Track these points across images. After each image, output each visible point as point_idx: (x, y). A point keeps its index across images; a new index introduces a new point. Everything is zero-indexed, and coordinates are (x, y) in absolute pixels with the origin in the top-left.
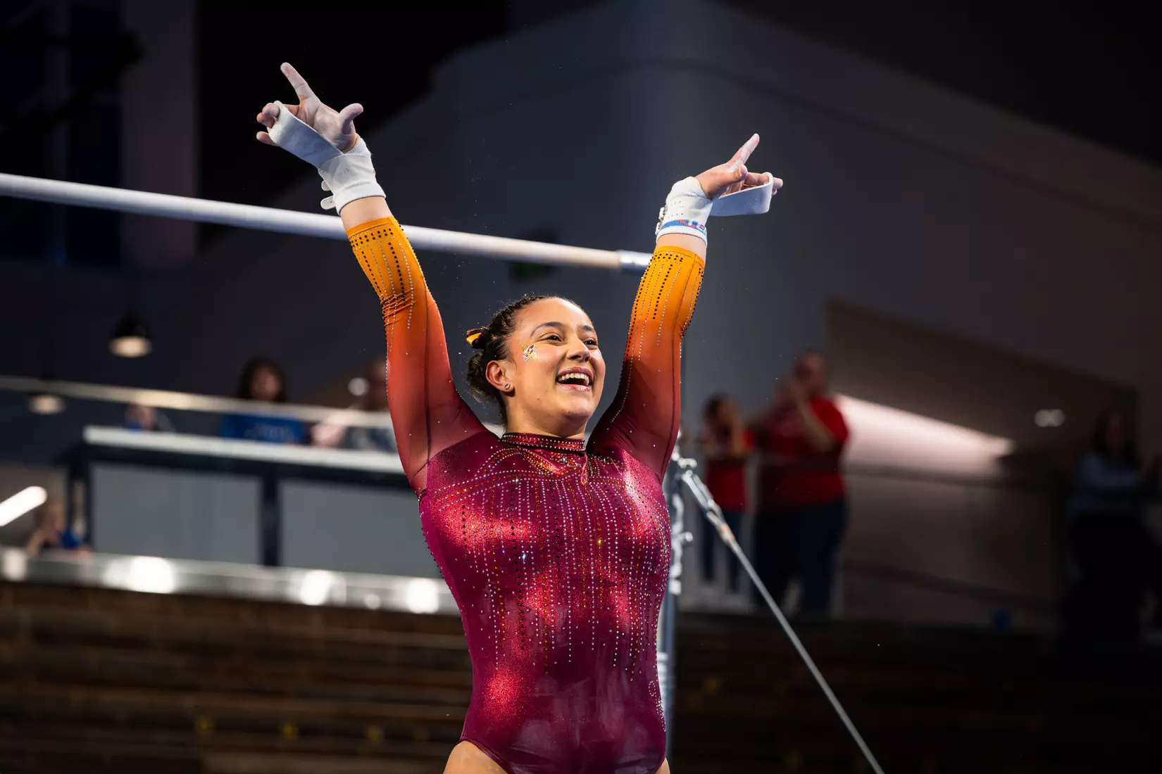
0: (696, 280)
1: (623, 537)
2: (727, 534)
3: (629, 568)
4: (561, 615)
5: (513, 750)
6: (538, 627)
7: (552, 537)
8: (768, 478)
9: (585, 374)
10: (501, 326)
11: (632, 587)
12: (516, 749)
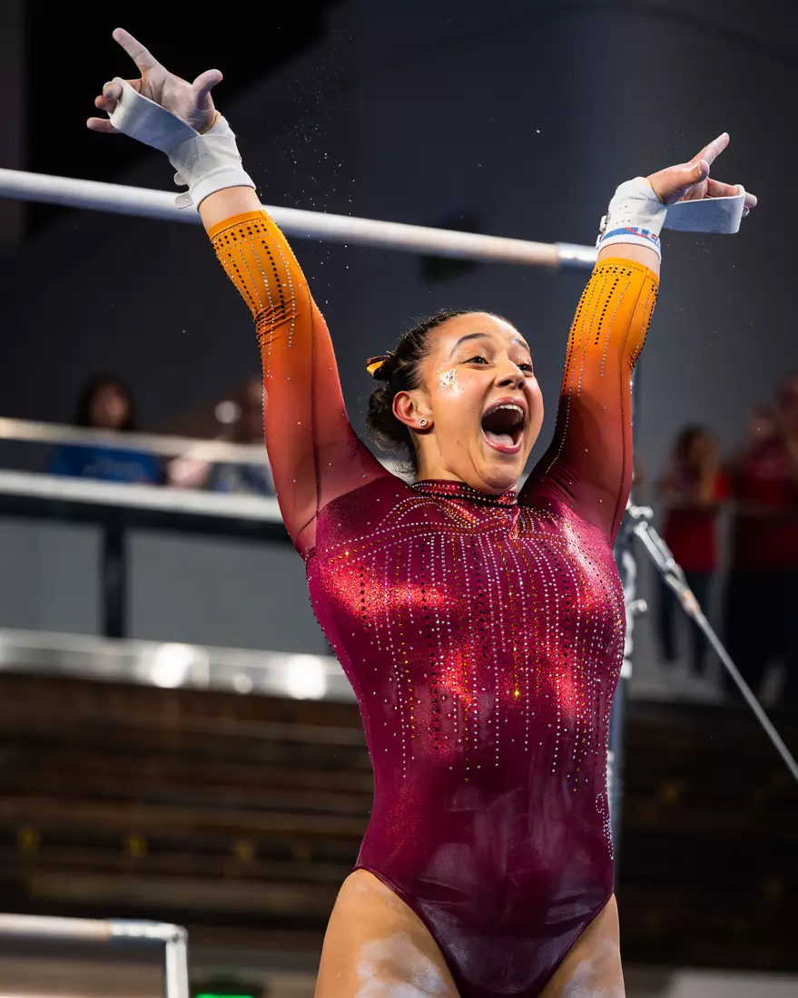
0: (648, 298)
1: (565, 603)
2: (690, 602)
3: (573, 645)
4: (487, 704)
5: (423, 882)
6: (456, 720)
7: (474, 603)
8: (744, 532)
9: (519, 406)
10: (412, 349)
11: (578, 670)
12: (425, 880)
